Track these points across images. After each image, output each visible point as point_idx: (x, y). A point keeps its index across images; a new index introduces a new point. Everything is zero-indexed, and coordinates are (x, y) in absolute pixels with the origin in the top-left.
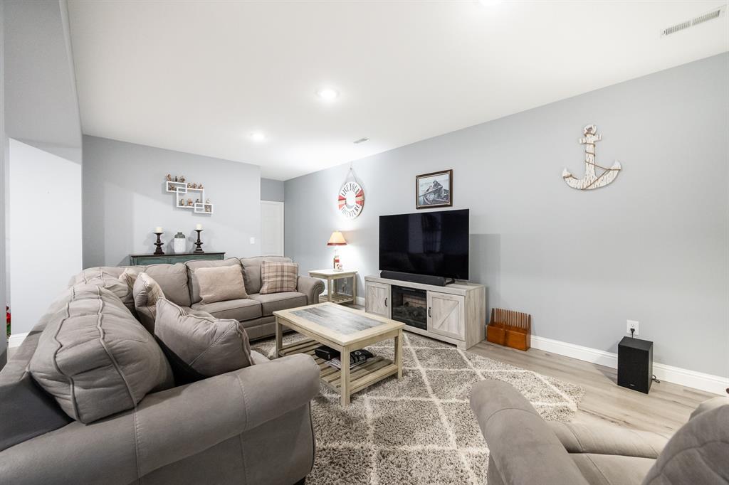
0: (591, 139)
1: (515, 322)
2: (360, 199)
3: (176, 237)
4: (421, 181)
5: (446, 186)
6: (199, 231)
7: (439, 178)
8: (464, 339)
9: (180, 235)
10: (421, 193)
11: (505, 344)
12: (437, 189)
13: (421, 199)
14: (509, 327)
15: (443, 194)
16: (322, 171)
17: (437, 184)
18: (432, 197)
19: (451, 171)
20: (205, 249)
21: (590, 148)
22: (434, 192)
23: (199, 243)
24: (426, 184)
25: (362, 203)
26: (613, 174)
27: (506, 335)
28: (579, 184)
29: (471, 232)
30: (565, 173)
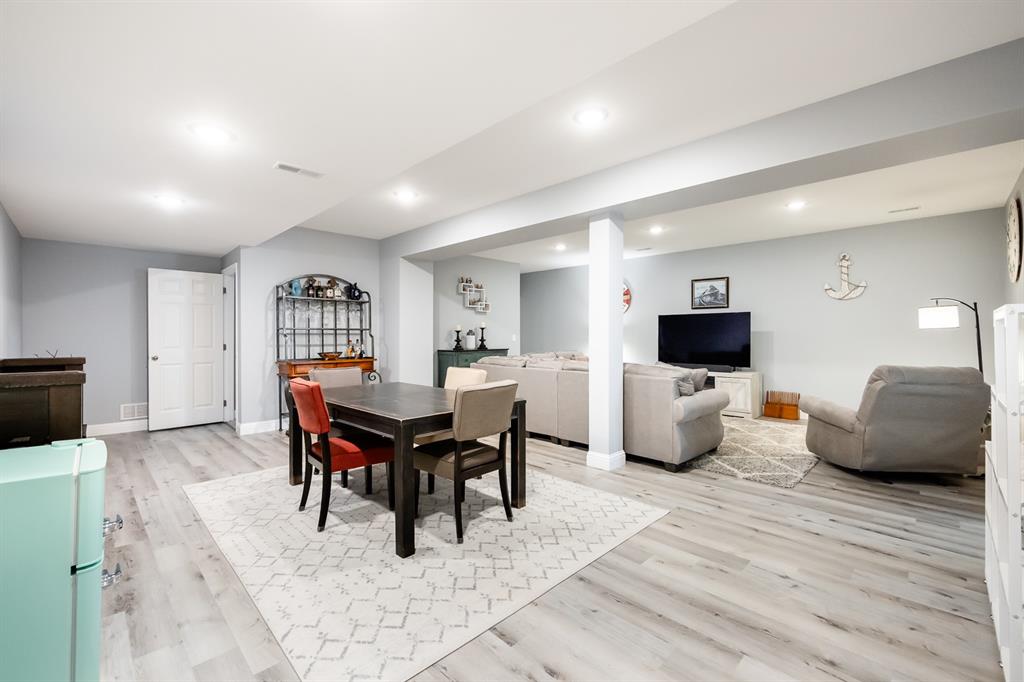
0: (845, 263)
1: (786, 400)
2: (627, 297)
3: (468, 334)
4: (696, 284)
5: (723, 290)
6: (483, 329)
7: (715, 284)
8: (750, 411)
9: (470, 333)
10: (696, 295)
11: (780, 417)
12: (714, 294)
13: (697, 301)
14: (783, 404)
15: (720, 297)
16: (575, 267)
17: (713, 288)
18: (708, 299)
19: (728, 278)
20: (489, 345)
21: (844, 270)
22: (711, 295)
23: (482, 340)
24: (701, 289)
25: (628, 302)
26: (860, 290)
27: (781, 409)
28: (838, 295)
29: (752, 330)
30: (827, 287)
